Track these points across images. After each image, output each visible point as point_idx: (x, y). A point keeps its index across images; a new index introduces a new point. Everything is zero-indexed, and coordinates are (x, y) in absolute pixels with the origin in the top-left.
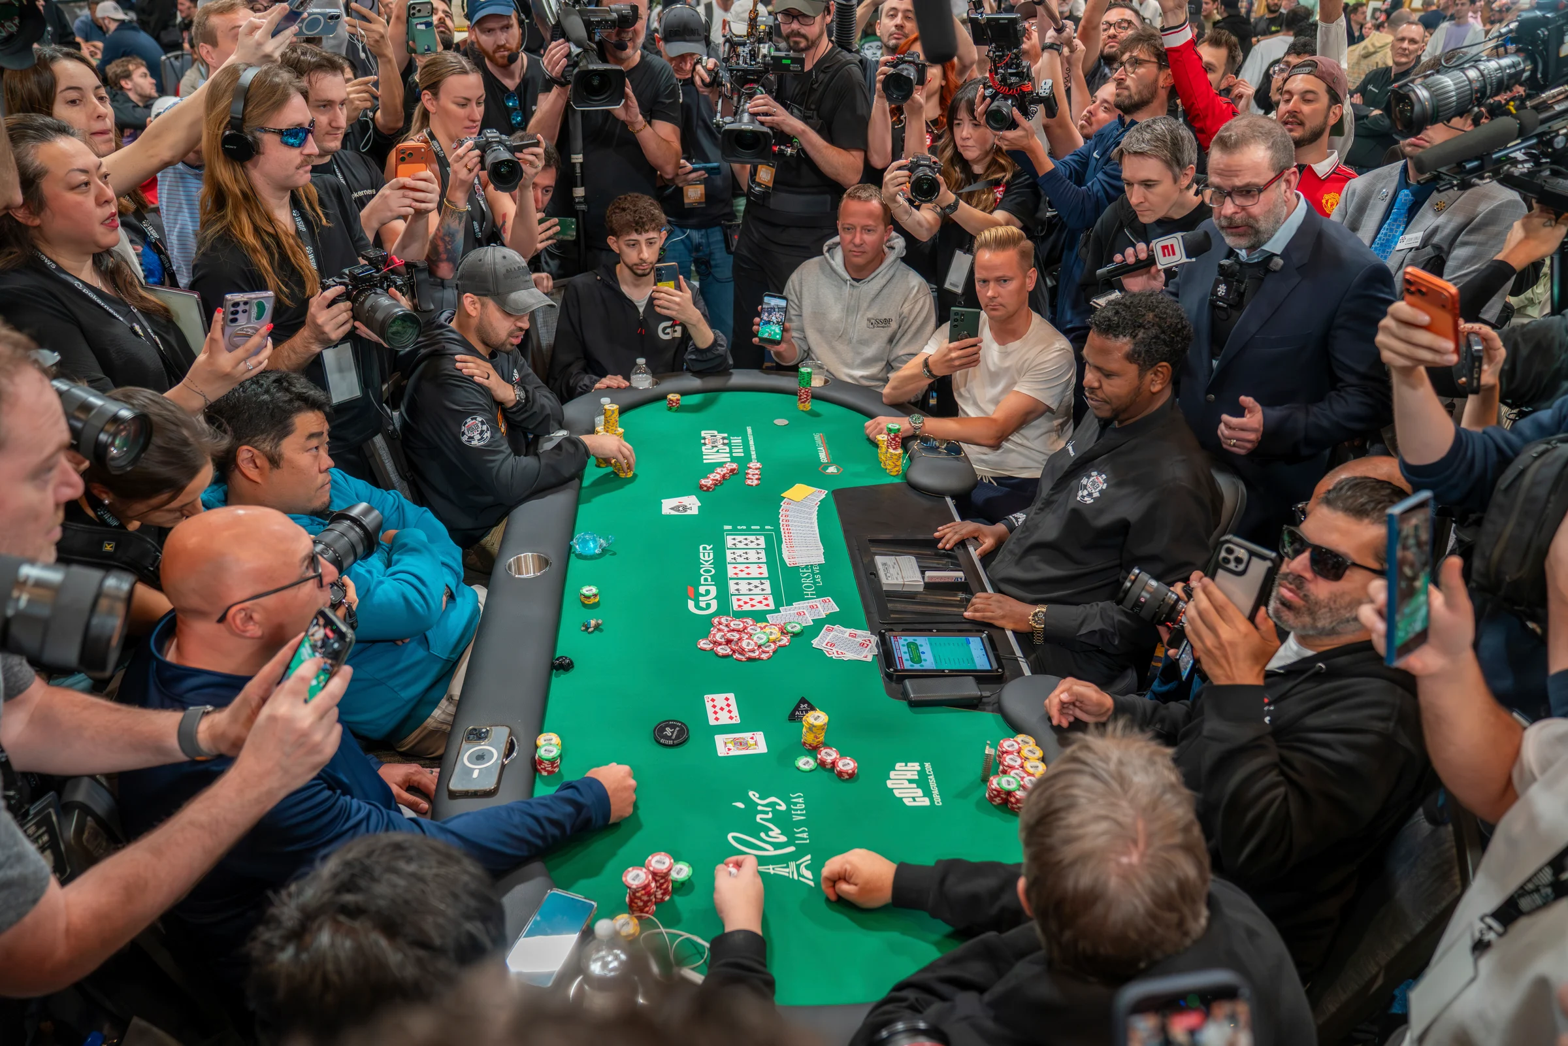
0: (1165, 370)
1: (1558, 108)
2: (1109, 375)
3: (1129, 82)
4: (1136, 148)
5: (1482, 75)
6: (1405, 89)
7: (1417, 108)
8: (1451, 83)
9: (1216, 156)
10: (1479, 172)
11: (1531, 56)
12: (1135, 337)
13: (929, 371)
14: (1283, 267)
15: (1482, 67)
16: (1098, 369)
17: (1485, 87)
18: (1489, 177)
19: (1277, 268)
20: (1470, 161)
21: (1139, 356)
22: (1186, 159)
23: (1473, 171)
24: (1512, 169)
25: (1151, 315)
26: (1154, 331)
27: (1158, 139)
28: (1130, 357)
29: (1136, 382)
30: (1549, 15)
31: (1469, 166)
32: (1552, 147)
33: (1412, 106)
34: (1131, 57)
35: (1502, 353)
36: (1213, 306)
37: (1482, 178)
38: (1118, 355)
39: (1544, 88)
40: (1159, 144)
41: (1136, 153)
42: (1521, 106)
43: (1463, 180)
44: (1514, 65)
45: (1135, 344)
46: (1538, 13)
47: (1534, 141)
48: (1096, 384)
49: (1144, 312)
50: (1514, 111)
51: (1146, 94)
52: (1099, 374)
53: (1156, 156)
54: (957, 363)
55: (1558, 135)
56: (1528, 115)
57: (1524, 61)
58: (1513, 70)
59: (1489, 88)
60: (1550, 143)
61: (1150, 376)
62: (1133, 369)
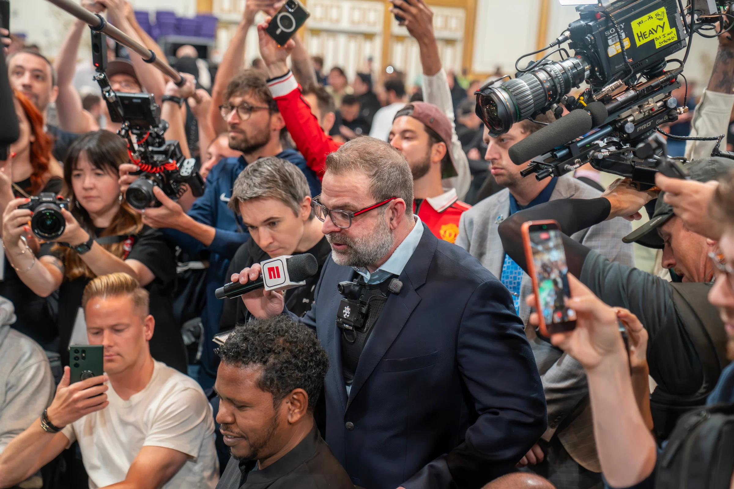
0: (301, 397)
1: (621, 99)
2: (242, 406)
3: (244, 126)
4: (249, 194)
5: (550, 75)
6: (487, 92)
7: (500, 109)
8: (525, 84)
9: (328, 178)
10: (569, 158)
11: (587, 58)
12: (265, 363)
13: (49, 423)
14: (403, 288)
15: (548, 69)
16: (231, 401)
17: (554, 85)
18: (578, 162)
19: (398, 290)
20: (560, 150)
21: (272, 381)
22: (300, 192)
23: (563, 159)
24: (596, 154)
25: (281, 340)
26: (284, 356)
27: (268, 181)
28: (262, 385)
29: (272, 412)
30: (591, 24)
31: (559, 154)
32: (626, 133)
33: (496, 106)
34: (243, 102)
35: (643, 334)
36: (341, 330)
37: (573, 164)
38: (250, 383)
39: (604, 83)
40: (270, 185)
41: (251, 199)
42: (590, 100)
43: (556, 167)
44: (575, 66)
45: (266, 370)
46: (583, 23)
47: (609, 129)
48: (229, 419)
49: (272, 336)
50: (585, 105)
51: (261, 138)
52: (232, 408)
53: (272, 197)
54: (80, 405)
55: (627, 122)
56: (596, 106)
57: (583, 62)
58: (575, 71)
59: (558, 86)
60: (622, 129)
61: (285, 405)
62: (266, 398)
